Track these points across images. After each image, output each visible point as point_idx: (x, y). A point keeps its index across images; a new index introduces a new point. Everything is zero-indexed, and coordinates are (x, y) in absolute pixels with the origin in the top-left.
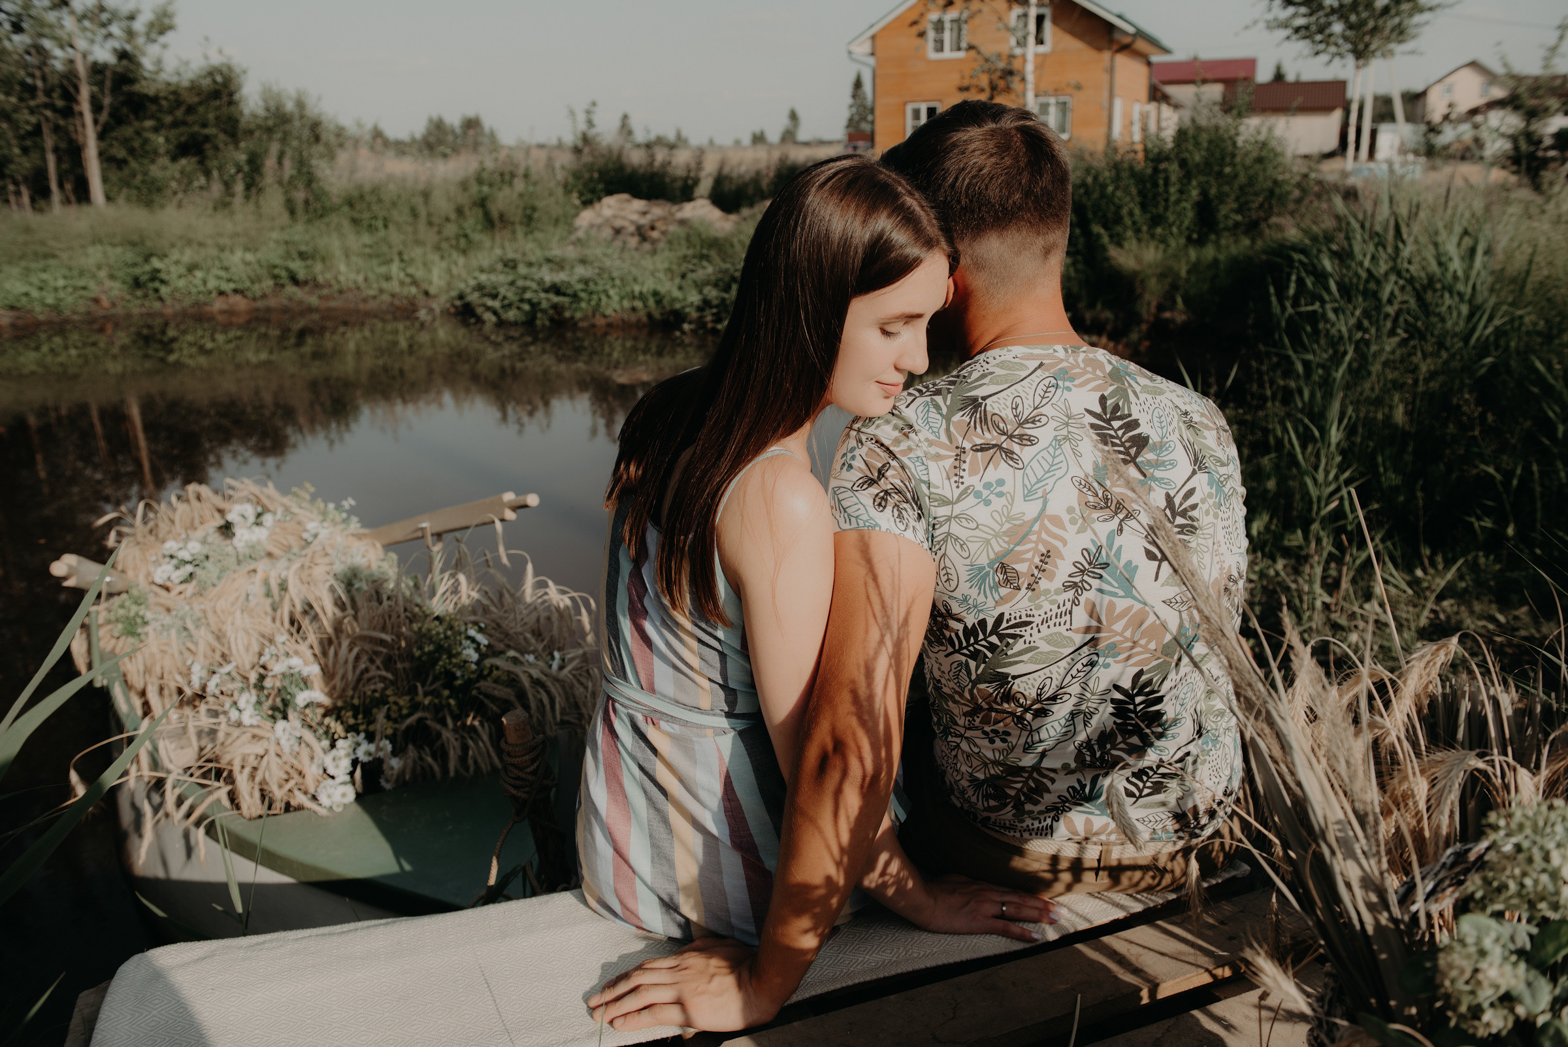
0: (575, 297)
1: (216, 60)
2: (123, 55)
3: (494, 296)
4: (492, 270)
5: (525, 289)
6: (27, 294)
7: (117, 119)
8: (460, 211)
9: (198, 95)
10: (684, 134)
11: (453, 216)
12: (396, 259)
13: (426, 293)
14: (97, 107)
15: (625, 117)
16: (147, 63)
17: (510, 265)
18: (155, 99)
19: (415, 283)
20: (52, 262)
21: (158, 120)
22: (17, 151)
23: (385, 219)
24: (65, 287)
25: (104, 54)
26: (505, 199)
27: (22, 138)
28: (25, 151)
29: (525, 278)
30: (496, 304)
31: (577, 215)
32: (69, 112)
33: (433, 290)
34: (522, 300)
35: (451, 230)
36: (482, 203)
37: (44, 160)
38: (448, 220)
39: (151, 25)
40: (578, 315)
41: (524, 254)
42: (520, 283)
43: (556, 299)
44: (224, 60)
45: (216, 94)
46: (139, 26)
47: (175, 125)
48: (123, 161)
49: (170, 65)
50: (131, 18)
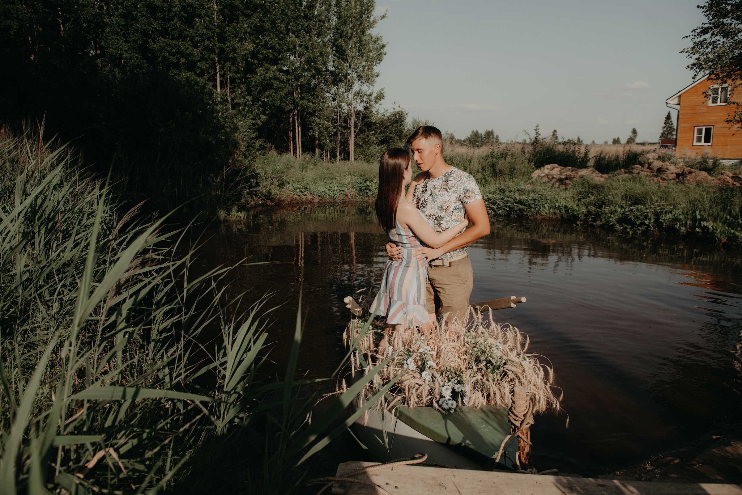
1: (397, 110)
2: (366, 108)
7: (361, 131)
8: (483, 168)
9: (390, 122)
10: (581, 139)
11: (480, 170)
14: (356, 127)
15: (555, 131)
16: (374, 110)
17: (502, 191)
18: (375, 124)
20: (334, 180)
21: (375, 131)
22: (328, 141)
25: (360, 108)
27: (330, 137)
28: (331, 141)
32: (346, 128)
35: (479, 176)
36: (493, 165)
37: (336, 145)
38: (478, 172)
39: (376, 98)
41: (509, 187)
44: (401, 110)
45: (396, 122)
46: (372, 98)
47: (381, 133)
48: (361, 146)
49: (381, 111)
50: (370, 95)
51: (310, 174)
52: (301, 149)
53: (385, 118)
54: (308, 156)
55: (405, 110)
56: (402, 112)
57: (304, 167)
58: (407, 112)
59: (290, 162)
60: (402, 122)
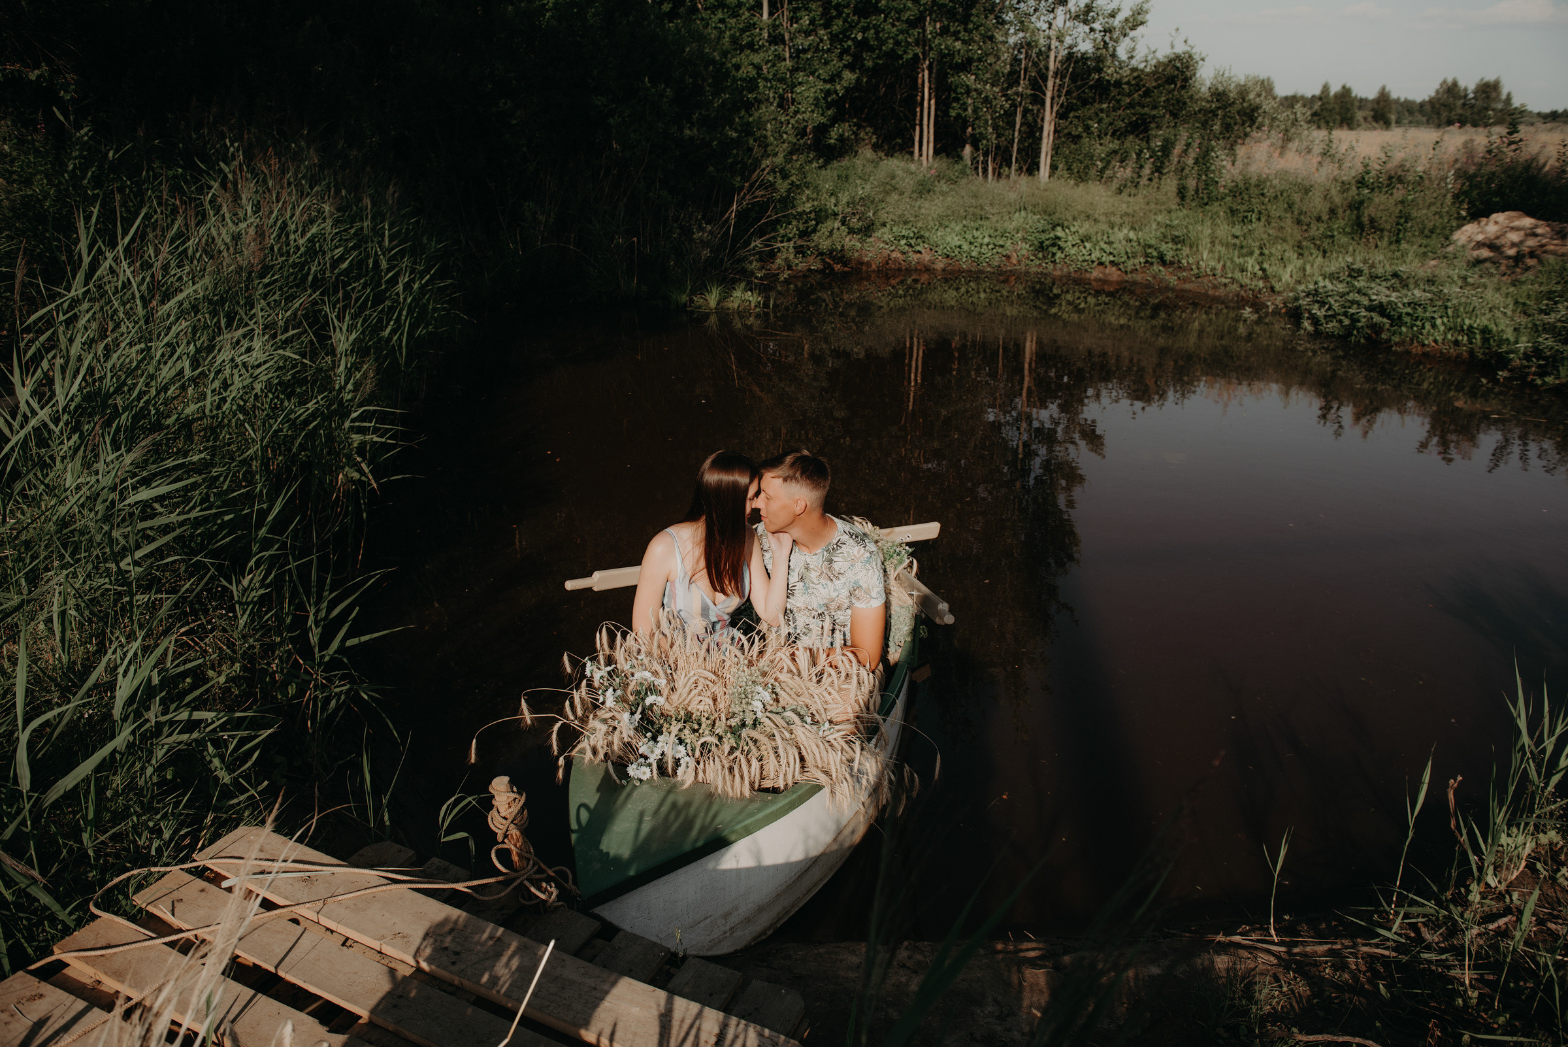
0: (1397, 320)
1: (1180, 49)
2: (1100, 47)
3: (1322, 304)
4: (1333, 277)
5: (1353, 302)
6: (960, 247)
8: (1332, 212)
9: (1158, 79)
11: (1325, 217)
12: (1257, 252)
13: (1272, 289)
16: (1121, 51)
17: (1354, 273)
18: (1118, 84)
19: (1265, 278)
20: (984, 222)
21: (1117, 102)
22: (991, 129)
23: (1260, 213)
24: (988, 245)
25: (1086, 46)
26: (1381, 205)
29: (1359, 291)
30: (1320, 313)
31: (1459, 227)
33: (1278, 287)
34: (1345, 314)
35: (1316, 230)
36: (1356, 206)
38: (1319, 219)
39: (1127, 21)
40: (1396, 339)
41: (1372, 266)
42: (1351, 297)
43: (1377, 318)
44: (1189, 49)
45: (1171, 80)
46: (1117, 22)
47: (1131, 106)
48: (1079, 137)
49: (1140, 53)
50: (1113, 15)
51: (932, 208)
52: (931, 145)
53: (1148, 70)
54: (942, 164)
55: (1197, 52)
56: (1190, 56)
57: (924, 189)
58: (1203, 55)
59: (893, 178)
60: (1186, 80)
